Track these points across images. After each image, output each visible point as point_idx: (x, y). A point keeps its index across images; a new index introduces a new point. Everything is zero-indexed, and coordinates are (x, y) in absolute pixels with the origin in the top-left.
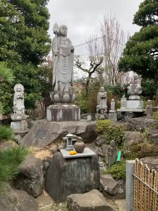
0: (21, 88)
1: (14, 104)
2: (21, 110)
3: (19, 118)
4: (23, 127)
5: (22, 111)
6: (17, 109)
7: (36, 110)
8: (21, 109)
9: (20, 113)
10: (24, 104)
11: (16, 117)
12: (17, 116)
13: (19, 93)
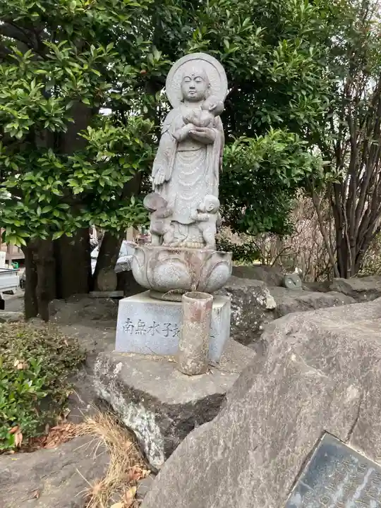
0: (205, 79)
1: (156, 178)
2: (195, 223)
3: (170, 271)
4: (188, 350)
5: (202, 226)
6: (171, 214)
7: (287, 241)
8: (194, 213)
9: (188, 238)
10: (220, 188)
11: (154, 264)
12: (162, 257)
13: (189, 110)
